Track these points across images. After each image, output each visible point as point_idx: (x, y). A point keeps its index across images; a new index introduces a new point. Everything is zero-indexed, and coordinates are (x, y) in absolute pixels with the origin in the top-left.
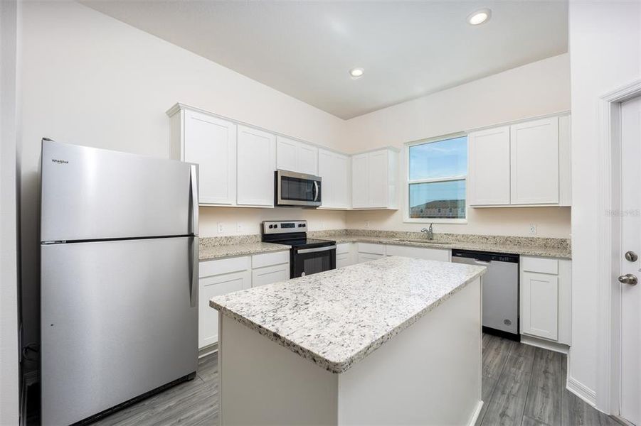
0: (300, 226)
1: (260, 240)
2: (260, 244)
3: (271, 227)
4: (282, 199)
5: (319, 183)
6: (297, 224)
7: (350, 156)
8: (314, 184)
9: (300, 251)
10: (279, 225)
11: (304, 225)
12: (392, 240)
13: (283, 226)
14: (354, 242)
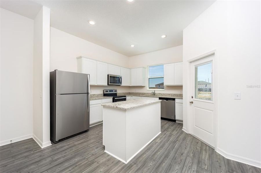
0: (115, 91)
1: (103, 95)
2: (103, 97)
3: (106, 91)
4: (110, 83)
5: (121, 78)
6: (114, 90)
7: (130, 69)
8: (119, 78)
9: (115, 98)
10: (109, 91)
11: (116, 91)
12: (144, 95)
13: (110, 91)
14: (132, 96)
